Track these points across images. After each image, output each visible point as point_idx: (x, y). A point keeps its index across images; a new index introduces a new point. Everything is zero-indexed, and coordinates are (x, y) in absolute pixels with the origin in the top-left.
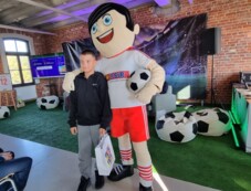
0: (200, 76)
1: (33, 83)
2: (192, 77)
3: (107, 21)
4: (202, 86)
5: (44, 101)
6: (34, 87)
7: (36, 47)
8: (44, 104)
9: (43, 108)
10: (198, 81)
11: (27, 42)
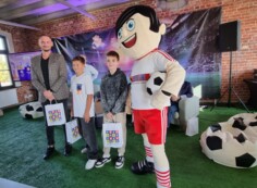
0: (214, 74)
1: (13, 87)
2: (204, 75)
3: (130, 26)
4: (215, 85)
5: (30, 108)
6: (14, 91)
7: (15, 44)
8: (30, 113)
9: (29, 117)
10: (211, 80)
11: (4, 38)
